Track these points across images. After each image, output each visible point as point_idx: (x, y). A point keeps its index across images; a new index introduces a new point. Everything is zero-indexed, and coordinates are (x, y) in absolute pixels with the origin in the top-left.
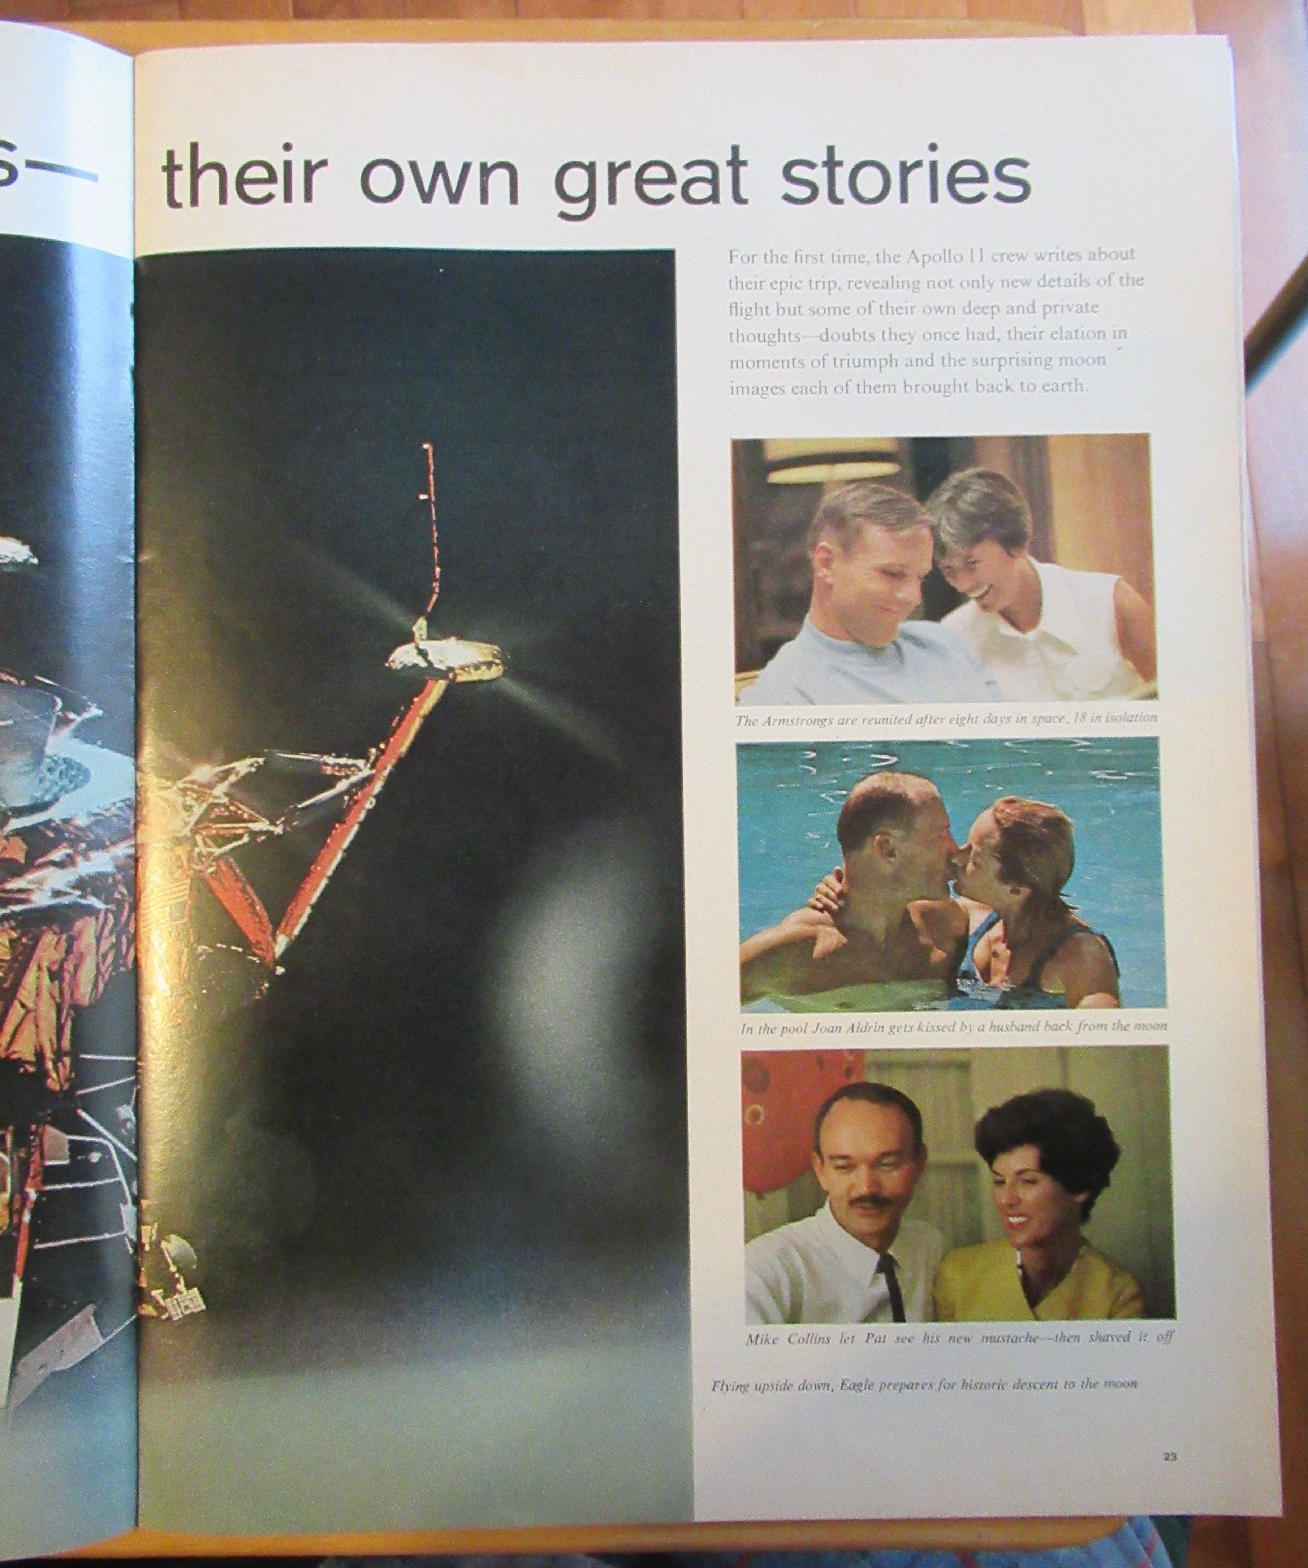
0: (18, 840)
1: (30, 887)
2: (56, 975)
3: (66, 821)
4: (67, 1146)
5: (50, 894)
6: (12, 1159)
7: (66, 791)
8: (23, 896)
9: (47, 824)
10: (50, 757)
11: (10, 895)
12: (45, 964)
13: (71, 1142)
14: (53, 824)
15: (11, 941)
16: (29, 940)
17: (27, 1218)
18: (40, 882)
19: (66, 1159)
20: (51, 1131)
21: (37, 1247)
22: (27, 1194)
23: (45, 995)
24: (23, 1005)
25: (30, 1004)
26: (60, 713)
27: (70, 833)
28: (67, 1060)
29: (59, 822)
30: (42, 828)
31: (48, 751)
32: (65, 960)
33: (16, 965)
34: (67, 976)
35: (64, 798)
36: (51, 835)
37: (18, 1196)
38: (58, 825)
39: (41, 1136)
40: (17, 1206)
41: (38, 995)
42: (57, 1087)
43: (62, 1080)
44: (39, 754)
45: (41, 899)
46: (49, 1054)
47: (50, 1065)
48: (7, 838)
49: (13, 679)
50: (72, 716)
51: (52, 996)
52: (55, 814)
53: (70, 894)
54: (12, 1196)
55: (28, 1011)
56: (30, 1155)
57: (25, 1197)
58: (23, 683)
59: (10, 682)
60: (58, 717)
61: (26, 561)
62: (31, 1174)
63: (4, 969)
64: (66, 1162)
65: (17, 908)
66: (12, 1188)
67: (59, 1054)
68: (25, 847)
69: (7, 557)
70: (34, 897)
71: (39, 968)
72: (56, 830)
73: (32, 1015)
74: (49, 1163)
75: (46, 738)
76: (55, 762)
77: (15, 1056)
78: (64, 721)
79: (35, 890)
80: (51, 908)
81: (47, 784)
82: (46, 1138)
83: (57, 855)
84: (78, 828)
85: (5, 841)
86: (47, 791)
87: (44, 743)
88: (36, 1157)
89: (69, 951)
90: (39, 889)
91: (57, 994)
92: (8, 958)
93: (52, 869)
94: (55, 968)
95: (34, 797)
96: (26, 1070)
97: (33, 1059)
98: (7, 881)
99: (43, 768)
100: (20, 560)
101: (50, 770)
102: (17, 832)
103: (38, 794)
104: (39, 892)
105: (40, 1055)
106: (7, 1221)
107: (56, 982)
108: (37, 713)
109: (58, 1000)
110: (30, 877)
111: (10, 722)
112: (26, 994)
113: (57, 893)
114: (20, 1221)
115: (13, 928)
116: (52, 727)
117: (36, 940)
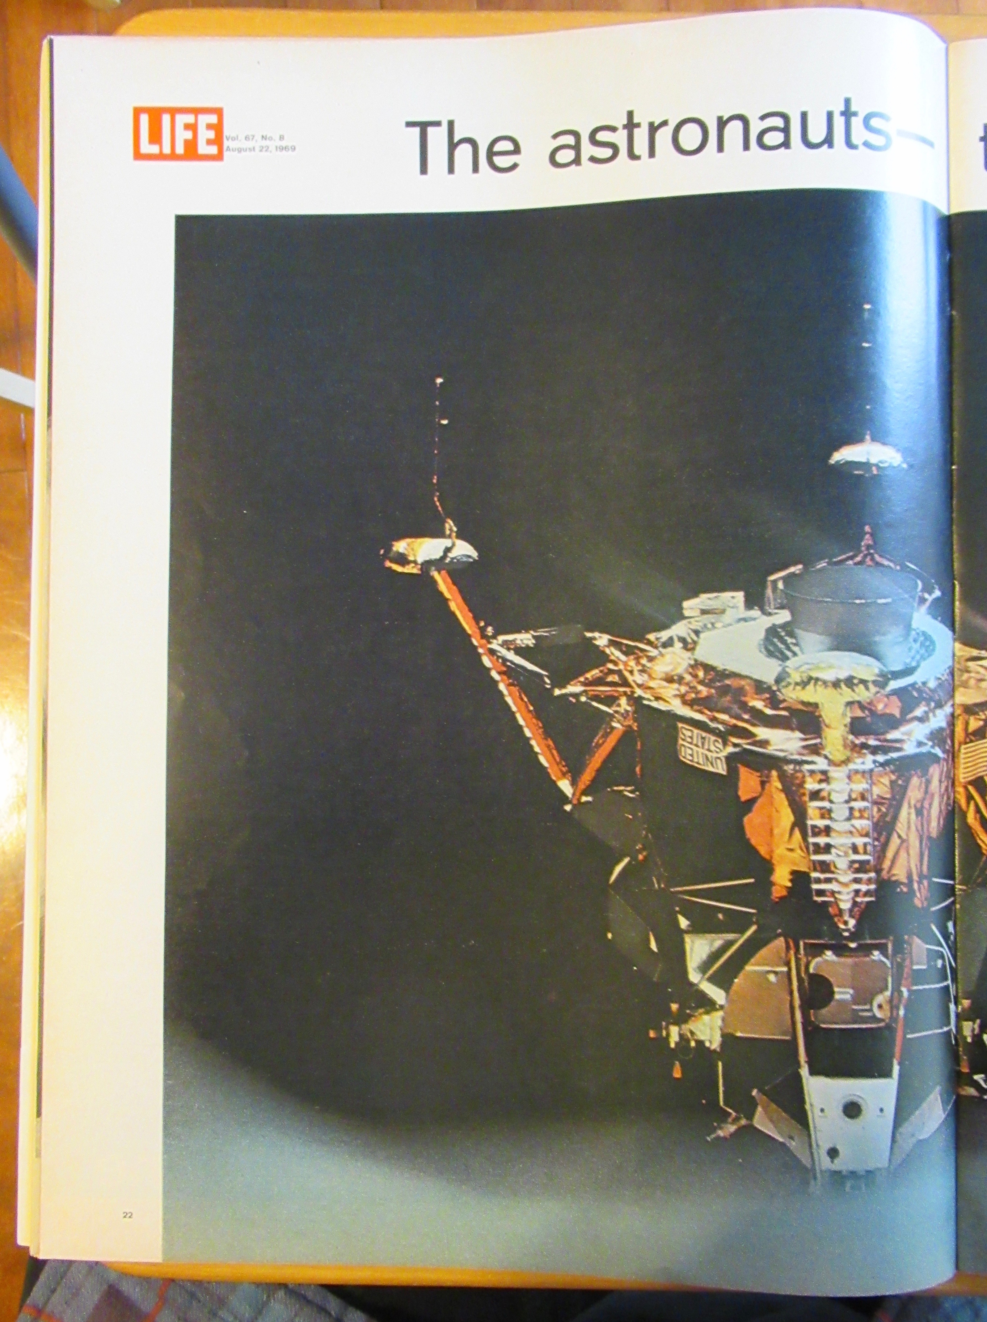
0: (894, 698)
1: (905, 737)
2: (919, 812)
3: (924, 684)
4: (925, 952)
5: (915, 744)
6: (892, 964)
7: (923, 658)
8: (898, 745)
9: (913, 685)
10: (915, 630)
11: (890, 744)
12: (913, 802)
13: (928, 950)
14: (917, 686)
15: (892, 782)
16: (903, 781)
17: (902, 1012)
18: (909, 734)
19: (924, 964)
20: (917, 941)
21: (909, 1036)
22: (902, 991)
23: (913, 828)
24: (899, 837)
25: (904, 836)
26: (920, 594)
27: (927, 694)
28: (925, 882)
29: (920, 684)
30: (910, 688)
31: (914, 625)
32: (924, 799)
33: (894, 803)
34: (925, 812)
35: (923, 664)
36: (915, 694)
37: (896, 994)
38: (920, 687)
39: (910, 945)
40: (895, 1002)
41: (909, 828)
42: (920, 905)
43: (923, 899)
44: (908, 627)
45: (910, 749)
46: (915, 877)
47: (916, 886)
48: (888, 696)
49: (891, 565)
50: (926, 596)
51: (918, 830)
52: (916, 678)
53: (926, 744)
54: (892, 994)
55: (903, 841)
56: (904, 960)
57: (900, 993)
58: (898, 568)
59: (890, 567)
60: (920, 597)
61: (899, 465)
62: (905, 975)
63: (886, 806)
64: (924, 967)
65: (894, 755)
66: (893, 988)
67: (921, 877)
68: (900, 704)
69: (886, 462)
70: (905, 746)
71: (910, 807)
72: (919, 691)
73: (905, 845)
74: (915, 967)
75: (912, 613)
76: (918, 634)
77: (894, 878)
78: (922, 600)
79: (907, 740)
80: (916, 756)
81: (913, 652)
82: (914, 946)
83: (919, 712)
84: (931, 690)
85: (886, 699)
86: (913, 658)
87: (911, 618)
88: (907, 962)
89: (926, 792)
90: (909, 739)
91: (920, 828)
92: (888, 796)
93: (916, 723)
94: (919, 805)
95: (906, 664)
96: (901, 890)
97: (905, 881)
98: (887, 732)
99: (911, 639)
100: (895, 465)
101: (915, 641)
102: (895, 692)
103: (908, 661)
104: (909, 742)
105: (910, 876)
106: (889, 1015)
107: (920, 818)
108: (907, 593)
109: (921, 832)
110: (903, 729)
111: (889, 600)
112: (901, 827)
113: (920, 744)
114: (898, 1014)
115: (893, 772)
116: (916, 605)
117: (907, 781)
